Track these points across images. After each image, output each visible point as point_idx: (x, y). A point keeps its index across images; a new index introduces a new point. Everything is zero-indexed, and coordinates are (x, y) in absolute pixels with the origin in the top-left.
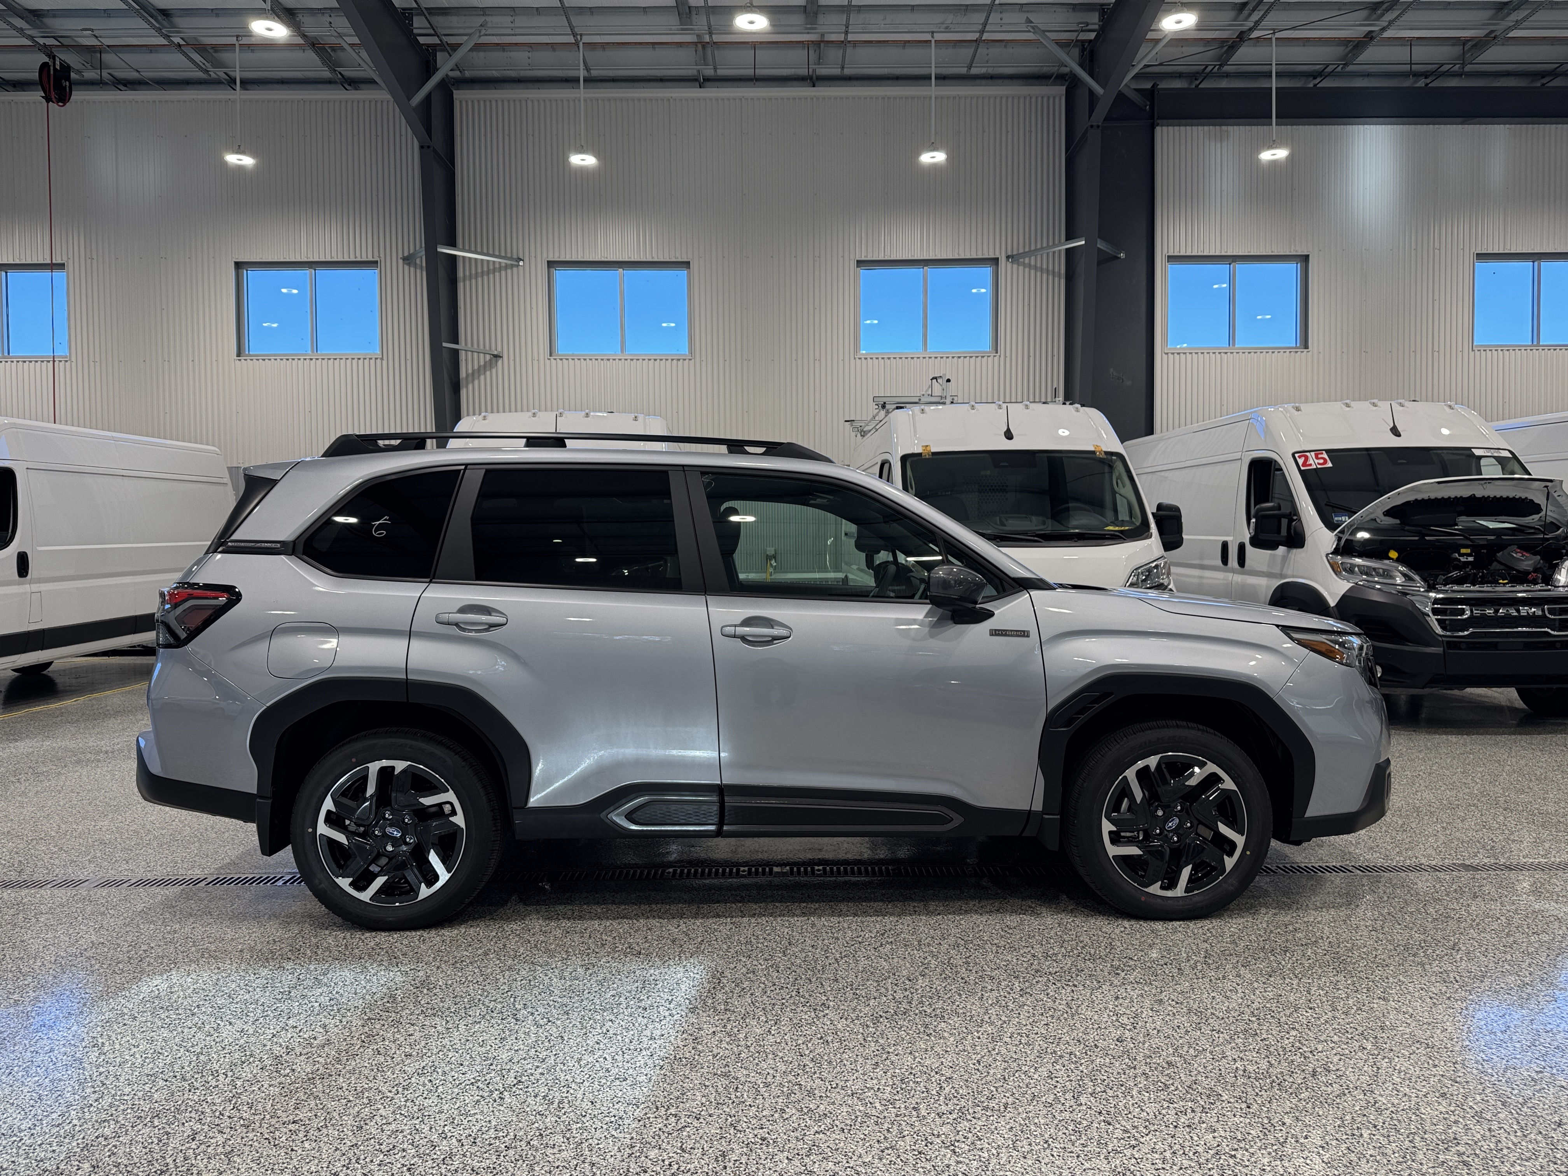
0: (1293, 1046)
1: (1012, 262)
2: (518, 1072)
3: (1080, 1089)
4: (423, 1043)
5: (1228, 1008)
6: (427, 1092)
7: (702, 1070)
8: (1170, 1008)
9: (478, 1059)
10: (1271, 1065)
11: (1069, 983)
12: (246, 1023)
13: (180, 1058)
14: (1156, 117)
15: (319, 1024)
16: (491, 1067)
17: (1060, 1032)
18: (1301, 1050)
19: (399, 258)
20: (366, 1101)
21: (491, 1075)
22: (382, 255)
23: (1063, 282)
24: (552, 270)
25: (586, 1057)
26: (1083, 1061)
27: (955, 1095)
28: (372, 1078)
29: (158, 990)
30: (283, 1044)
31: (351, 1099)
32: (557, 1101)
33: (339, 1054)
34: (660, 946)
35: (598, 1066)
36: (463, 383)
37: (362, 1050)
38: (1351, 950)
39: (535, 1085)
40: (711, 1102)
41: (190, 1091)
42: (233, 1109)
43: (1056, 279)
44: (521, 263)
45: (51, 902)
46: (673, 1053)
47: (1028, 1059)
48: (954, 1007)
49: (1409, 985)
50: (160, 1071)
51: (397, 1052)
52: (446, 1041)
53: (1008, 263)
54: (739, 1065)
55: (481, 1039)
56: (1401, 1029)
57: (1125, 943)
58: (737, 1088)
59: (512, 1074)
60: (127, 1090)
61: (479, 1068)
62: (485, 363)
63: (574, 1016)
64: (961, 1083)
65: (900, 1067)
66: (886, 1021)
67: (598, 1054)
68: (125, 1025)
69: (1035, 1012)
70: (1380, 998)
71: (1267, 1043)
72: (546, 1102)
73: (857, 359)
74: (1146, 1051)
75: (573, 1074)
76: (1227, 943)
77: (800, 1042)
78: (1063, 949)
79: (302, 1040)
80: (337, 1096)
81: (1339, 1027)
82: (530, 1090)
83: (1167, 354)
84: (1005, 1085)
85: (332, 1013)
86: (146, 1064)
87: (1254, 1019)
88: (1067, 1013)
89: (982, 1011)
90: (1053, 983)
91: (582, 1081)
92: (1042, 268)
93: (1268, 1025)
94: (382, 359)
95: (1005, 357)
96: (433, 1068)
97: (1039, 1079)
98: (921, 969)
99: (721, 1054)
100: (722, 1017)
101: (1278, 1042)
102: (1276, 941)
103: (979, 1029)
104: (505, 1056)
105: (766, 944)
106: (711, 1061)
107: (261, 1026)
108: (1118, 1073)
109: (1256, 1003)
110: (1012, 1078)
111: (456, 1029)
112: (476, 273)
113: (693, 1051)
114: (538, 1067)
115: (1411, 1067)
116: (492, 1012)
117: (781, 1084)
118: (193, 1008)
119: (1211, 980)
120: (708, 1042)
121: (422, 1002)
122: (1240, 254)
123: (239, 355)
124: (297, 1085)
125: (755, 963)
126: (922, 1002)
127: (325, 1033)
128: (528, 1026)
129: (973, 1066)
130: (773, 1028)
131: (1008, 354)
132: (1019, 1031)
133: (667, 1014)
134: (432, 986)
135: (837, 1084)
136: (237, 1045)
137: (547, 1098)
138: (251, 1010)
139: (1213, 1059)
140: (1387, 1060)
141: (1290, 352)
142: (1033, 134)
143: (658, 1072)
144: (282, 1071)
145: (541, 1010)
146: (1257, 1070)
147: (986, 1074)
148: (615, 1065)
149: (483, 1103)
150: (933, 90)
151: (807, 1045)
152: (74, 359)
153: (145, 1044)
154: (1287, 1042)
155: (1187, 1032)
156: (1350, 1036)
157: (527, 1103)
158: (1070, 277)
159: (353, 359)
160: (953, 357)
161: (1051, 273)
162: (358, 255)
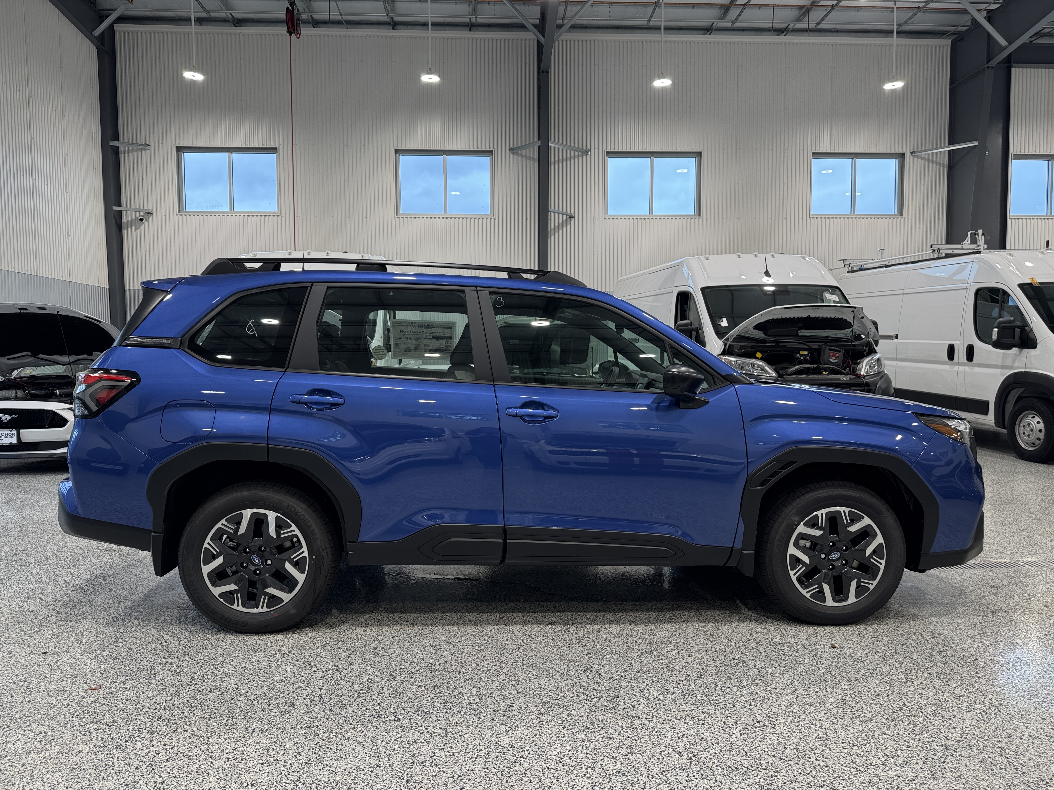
1: (915, 156)
14: (1012, 61)
19: (506, 149)
22: (495, 147)
23: (946, 170)
36: (549, 235)
43: (941, 168)
44: (589, 153)
53: (911, 157)
62: (563, 221)
73: (811, 218)
94: (495, 219)
95: (908, 219)
131: (910, 217)
142: (929, 71)
150: (895, 40)
158: (951, 167)
159: (475, 218)
160: (874, 218)
161: (938, 164)
162: (479, 146)
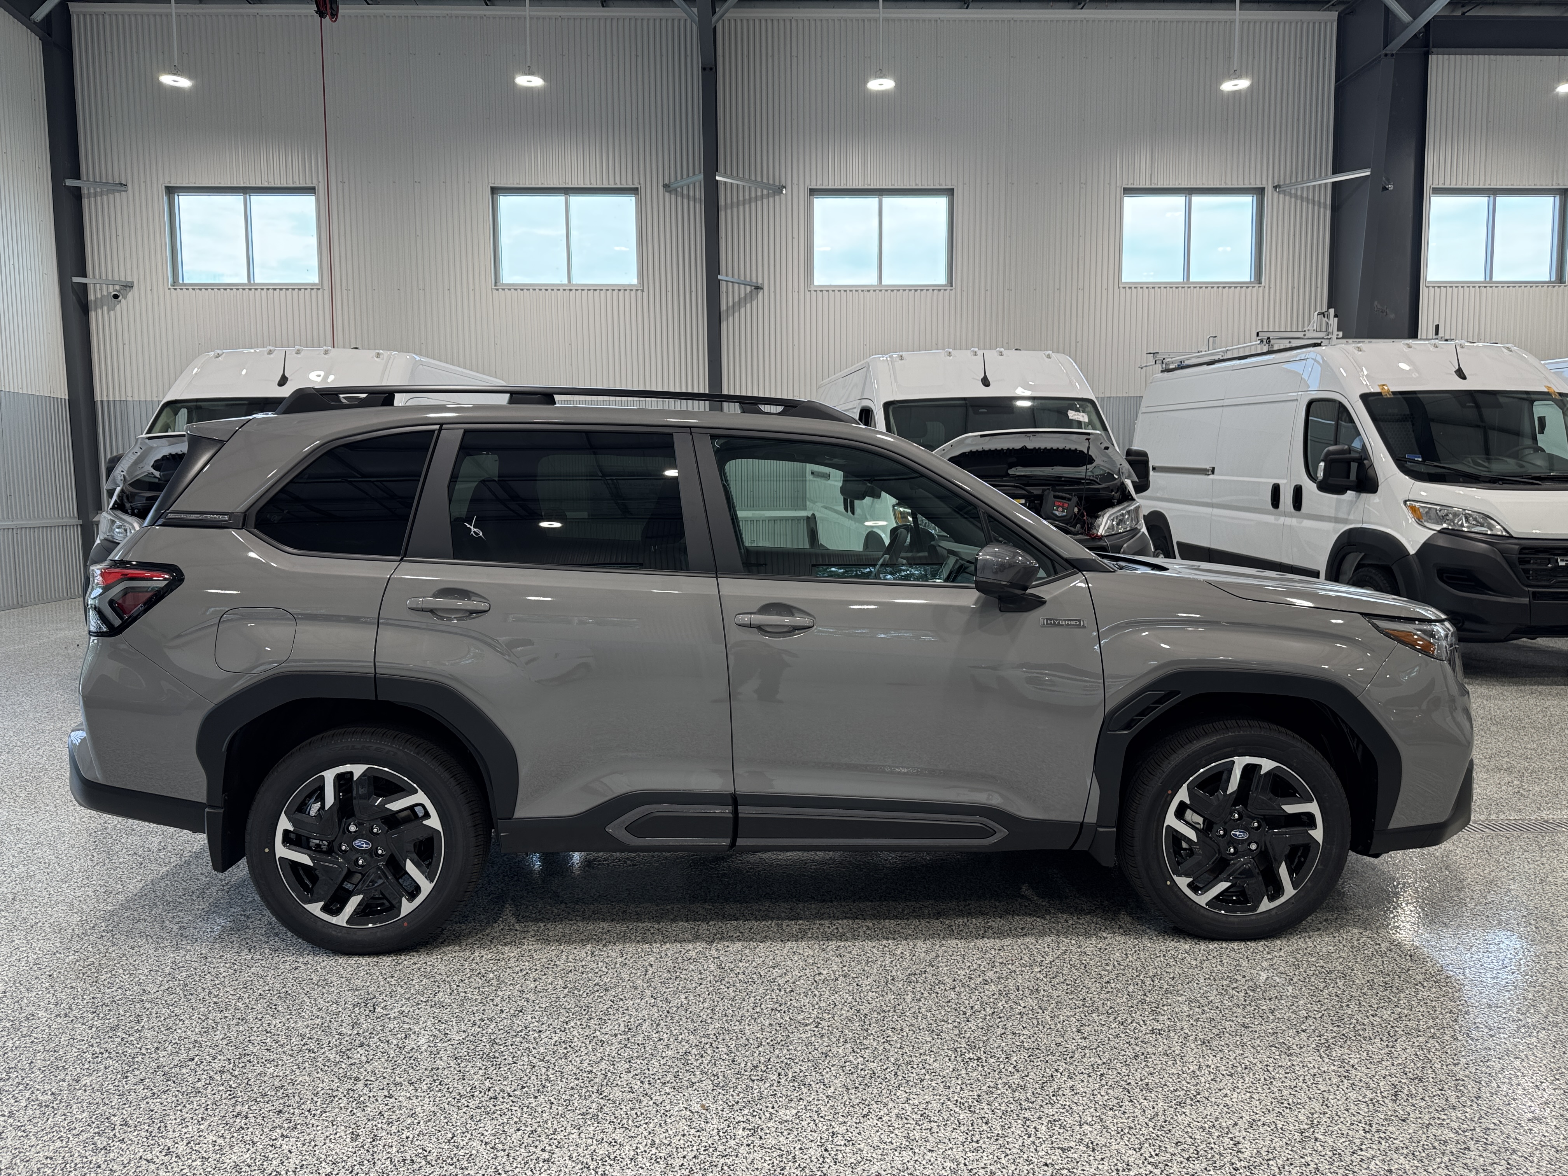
1: (1281, 193)
14: (1431, 45)
19: (659, 185)
22: (642, 182)
23: (1328, 213)
24: (812, 197)
36: (723, 316)
43: (1322, 211)
44: (784, 191)
53: (1275, 192)
62: (745, 294)
83: (1428, 287)
92: (1307, 200)
94: (643, 291)
95: (1270, 288)
112: (738, 201)
122: (1504, 187)
123: (496, 284)
131: (1272, 286)
141: (1547, 286)
142: (1304, 61)
150: (1239, 14)
152: (326, 287)
158: (1336, 208)
159: (613, 290)
160: (1218, 287)
161: (1316, 203)
162: (618, 181)
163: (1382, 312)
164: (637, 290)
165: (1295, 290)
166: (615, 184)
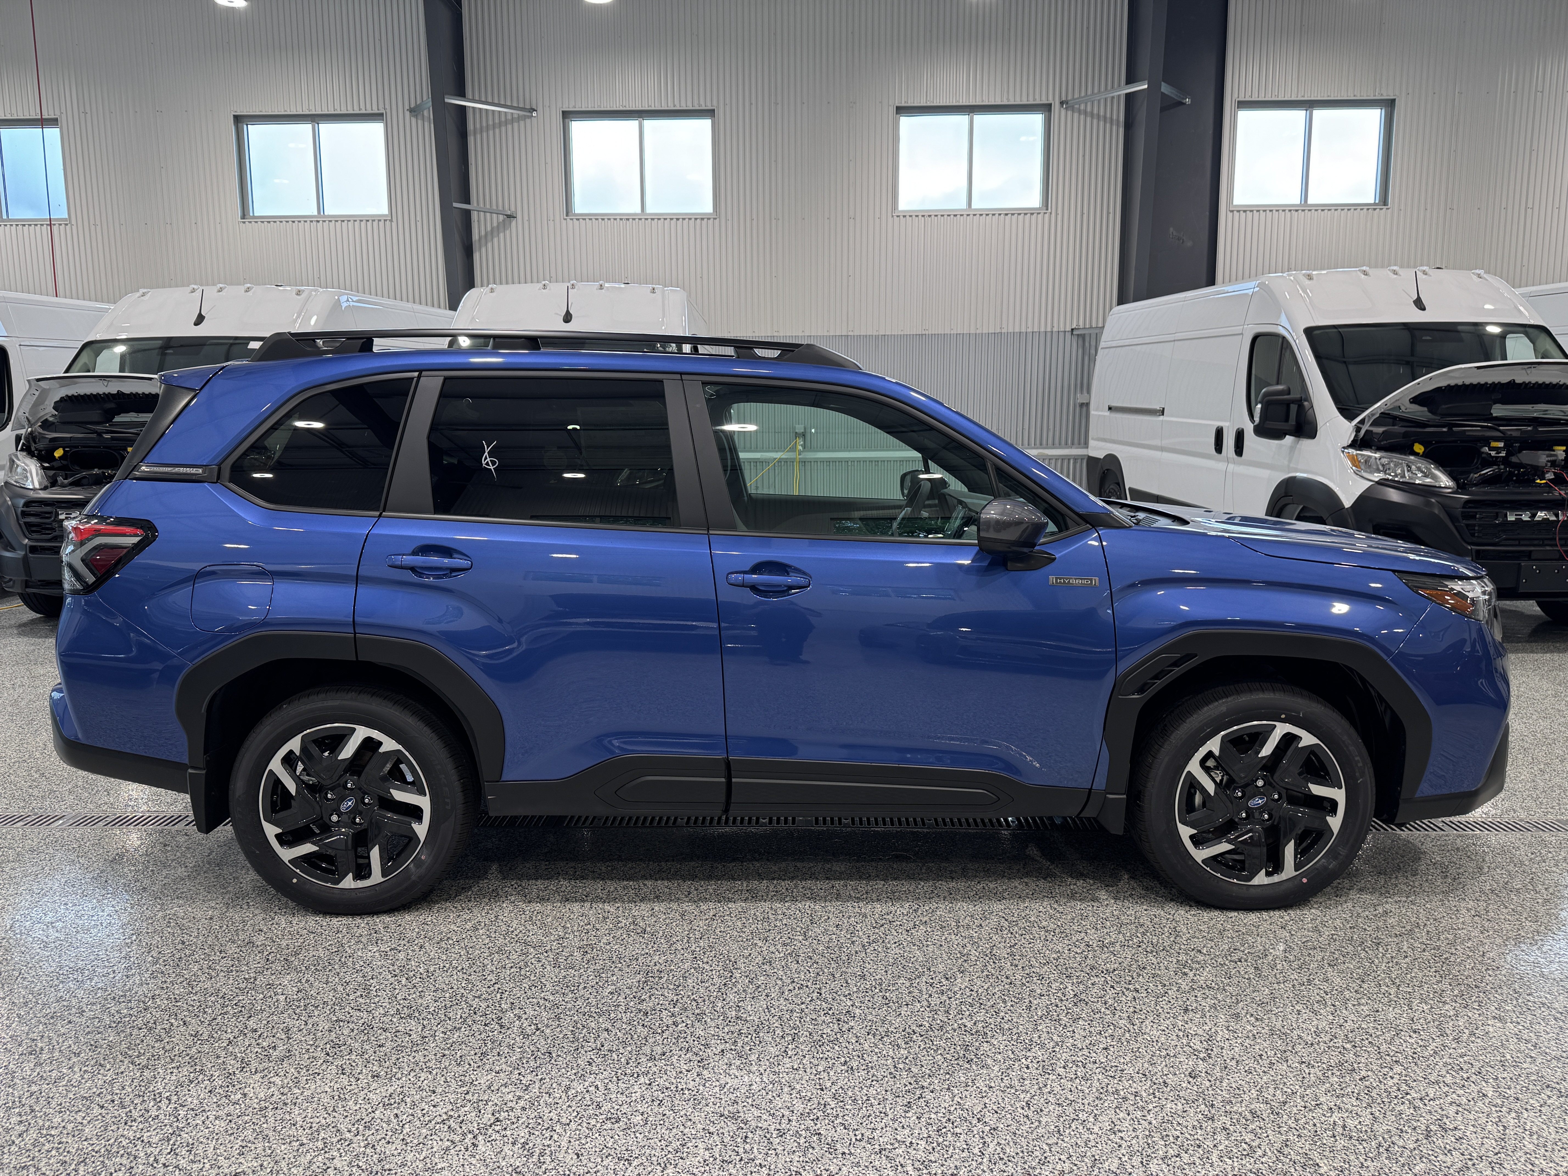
0: (1399, 1090)
1: (1066, 108)
2: (496, 1105)
3: (1150, 1151)
4: (394, 1058)
5: (1317, 1028)
6: (390, 1133)
7: (707, 1109)
8: (1249, 1028)
9: (453, 1084)
10: (1375, 1118)
11: (1130, 986)
12: (202, 1022)
13: (122, 1073)
15: (282, 1026)
16: (467, 1097)
17: (1122, 1060)
18: (1409, 1097)
19: (406, 110)
20: (320, 1144)
21: (466, 1109)
22: (388, 107)
23: (1121, 130)
24: (567, 120)
25: (575, 1084)
26: (1151, 1107)
27: (1001, 1155)
28: (332, 1109)
29: (114, 972)
30: (239, 1055)
31: (305, 1141)
32: (538, 1152)
33: (299, 1072)
34: (668, 921)
35: (588, 1099)
36: (475, 246)
37: (324, 1067)
38: (1452, 944)
39: (515, 1126)
40: (715, 1159)
41: (126, 1124)
42: (169, 1153)
43: (1114, 128)
44: (534, 114)
45: (21, 846)
46: (674, 1081)
47: (1086, 1101)
48: (999, 1020)
49: (1528, 998)
50: (98, 1092)
51: (364, 1071)
52: (419, 1057)
53: (1062, 109)
54: (750, 1101)
55: (459, 1054)
56: (1525, 1066)
57: (1192, 928)
58: (746, 1137)
59: (490, 1109)
60: (57, 1120)
61: (452, 1097)
62: (498, 223)
63: (566, 1021)
64: (1008, 1137)
65: (936, 1110)
66: (920, 1039)
67: (590, 1080)
68: (70, 1022)
69: (1092, 1029)
70: (1495, 1018)
71: (1368, 1083)
72: (525, 1152)
73: (895, 217)
74: (1224, 1093)
75: (559, 1110)
76: (1309, 931)
77: (820, 1068)
78: (1121, 936)
79: (259, 1051)
80: (289, 1136)
81: (1451, 1061)
82: (508, 1133)
83: (1232, 211)
84: (1060, 1142)
85: (298, 1011)
86: (83, 1081)
87: (1348, 1046)
88: (1129, 1031)
89: (1031, 1026)
90: (1112, 987)
91: (568, 1121)
92: (1098, 116)
93: (1366, 1056)
94: (391, 221)
95: (1057, 214)
96: (401, 1097)
97: (1100, 1133)
98: (960, 961)
99: (729, 1085)
100: (732, 1029)
101: (1380, 1082)
102: (1365, 929)
103: (1028, 1054)
104: (483, 1079)
105: (785, 922)
106: (718, 1095)
107: (218, 1027)
108: (1194, 1127)
109: (1350, 1023)
110: (1067, 1131)
111: (431, 1039)
112: (487, 126)
113: (698, 1079)
114: (519, 1098)
115: (1544, 1127)
116: (475, 1013)
117: (797, 1132)
118: (147, 999)
119: (1294, 986)
120: (715, 1066)
121: (399, 997)
122: (1319, 98)
123: (244, 216)
124: (246, 1118)
125: (772, 949)
126: (960, 1012)
127: (287, 1039)
128: (514, 1036)
129: (1021, 1111)
130: (790, 1046)
131: (1060, 211)
132: (1074, 1059)
133: (670, 1022)
134: (411, 974)
135: (862, 1135)
136: (188, 1055)
137: (527, 1147)
138: (210, 1003)
139: (1305, 1107)
140: (1513, 1115)
141: (1368, 209)
143: (657, 1109)
144: (232, 1097)
145: (530, 1012)
146: (1359, 1127)
147: (1037, 1124)
148: (608, 1098)
149: (452, 1151)
151: (828, 1073)
152: (74, 222)
153: (87, 1051)
154: (1390, 1083)
155: (1271, 1063)
156: (1465, 1076)
157: (503, 1153)
158: (1129, 125)
159: (361, 221)
160: (1000, 214)
161: (1108, 120)
162: (362, 106)
163: (1178, 239)
164: (385, 220)
165: (1085, 216)
166: (360, 109)
